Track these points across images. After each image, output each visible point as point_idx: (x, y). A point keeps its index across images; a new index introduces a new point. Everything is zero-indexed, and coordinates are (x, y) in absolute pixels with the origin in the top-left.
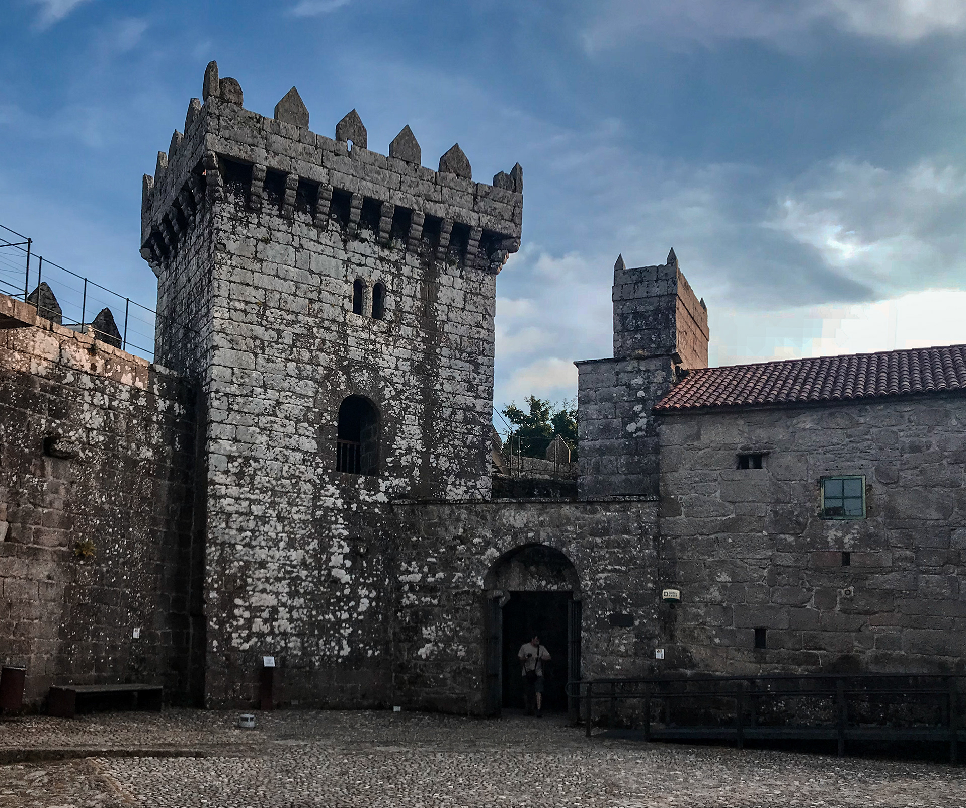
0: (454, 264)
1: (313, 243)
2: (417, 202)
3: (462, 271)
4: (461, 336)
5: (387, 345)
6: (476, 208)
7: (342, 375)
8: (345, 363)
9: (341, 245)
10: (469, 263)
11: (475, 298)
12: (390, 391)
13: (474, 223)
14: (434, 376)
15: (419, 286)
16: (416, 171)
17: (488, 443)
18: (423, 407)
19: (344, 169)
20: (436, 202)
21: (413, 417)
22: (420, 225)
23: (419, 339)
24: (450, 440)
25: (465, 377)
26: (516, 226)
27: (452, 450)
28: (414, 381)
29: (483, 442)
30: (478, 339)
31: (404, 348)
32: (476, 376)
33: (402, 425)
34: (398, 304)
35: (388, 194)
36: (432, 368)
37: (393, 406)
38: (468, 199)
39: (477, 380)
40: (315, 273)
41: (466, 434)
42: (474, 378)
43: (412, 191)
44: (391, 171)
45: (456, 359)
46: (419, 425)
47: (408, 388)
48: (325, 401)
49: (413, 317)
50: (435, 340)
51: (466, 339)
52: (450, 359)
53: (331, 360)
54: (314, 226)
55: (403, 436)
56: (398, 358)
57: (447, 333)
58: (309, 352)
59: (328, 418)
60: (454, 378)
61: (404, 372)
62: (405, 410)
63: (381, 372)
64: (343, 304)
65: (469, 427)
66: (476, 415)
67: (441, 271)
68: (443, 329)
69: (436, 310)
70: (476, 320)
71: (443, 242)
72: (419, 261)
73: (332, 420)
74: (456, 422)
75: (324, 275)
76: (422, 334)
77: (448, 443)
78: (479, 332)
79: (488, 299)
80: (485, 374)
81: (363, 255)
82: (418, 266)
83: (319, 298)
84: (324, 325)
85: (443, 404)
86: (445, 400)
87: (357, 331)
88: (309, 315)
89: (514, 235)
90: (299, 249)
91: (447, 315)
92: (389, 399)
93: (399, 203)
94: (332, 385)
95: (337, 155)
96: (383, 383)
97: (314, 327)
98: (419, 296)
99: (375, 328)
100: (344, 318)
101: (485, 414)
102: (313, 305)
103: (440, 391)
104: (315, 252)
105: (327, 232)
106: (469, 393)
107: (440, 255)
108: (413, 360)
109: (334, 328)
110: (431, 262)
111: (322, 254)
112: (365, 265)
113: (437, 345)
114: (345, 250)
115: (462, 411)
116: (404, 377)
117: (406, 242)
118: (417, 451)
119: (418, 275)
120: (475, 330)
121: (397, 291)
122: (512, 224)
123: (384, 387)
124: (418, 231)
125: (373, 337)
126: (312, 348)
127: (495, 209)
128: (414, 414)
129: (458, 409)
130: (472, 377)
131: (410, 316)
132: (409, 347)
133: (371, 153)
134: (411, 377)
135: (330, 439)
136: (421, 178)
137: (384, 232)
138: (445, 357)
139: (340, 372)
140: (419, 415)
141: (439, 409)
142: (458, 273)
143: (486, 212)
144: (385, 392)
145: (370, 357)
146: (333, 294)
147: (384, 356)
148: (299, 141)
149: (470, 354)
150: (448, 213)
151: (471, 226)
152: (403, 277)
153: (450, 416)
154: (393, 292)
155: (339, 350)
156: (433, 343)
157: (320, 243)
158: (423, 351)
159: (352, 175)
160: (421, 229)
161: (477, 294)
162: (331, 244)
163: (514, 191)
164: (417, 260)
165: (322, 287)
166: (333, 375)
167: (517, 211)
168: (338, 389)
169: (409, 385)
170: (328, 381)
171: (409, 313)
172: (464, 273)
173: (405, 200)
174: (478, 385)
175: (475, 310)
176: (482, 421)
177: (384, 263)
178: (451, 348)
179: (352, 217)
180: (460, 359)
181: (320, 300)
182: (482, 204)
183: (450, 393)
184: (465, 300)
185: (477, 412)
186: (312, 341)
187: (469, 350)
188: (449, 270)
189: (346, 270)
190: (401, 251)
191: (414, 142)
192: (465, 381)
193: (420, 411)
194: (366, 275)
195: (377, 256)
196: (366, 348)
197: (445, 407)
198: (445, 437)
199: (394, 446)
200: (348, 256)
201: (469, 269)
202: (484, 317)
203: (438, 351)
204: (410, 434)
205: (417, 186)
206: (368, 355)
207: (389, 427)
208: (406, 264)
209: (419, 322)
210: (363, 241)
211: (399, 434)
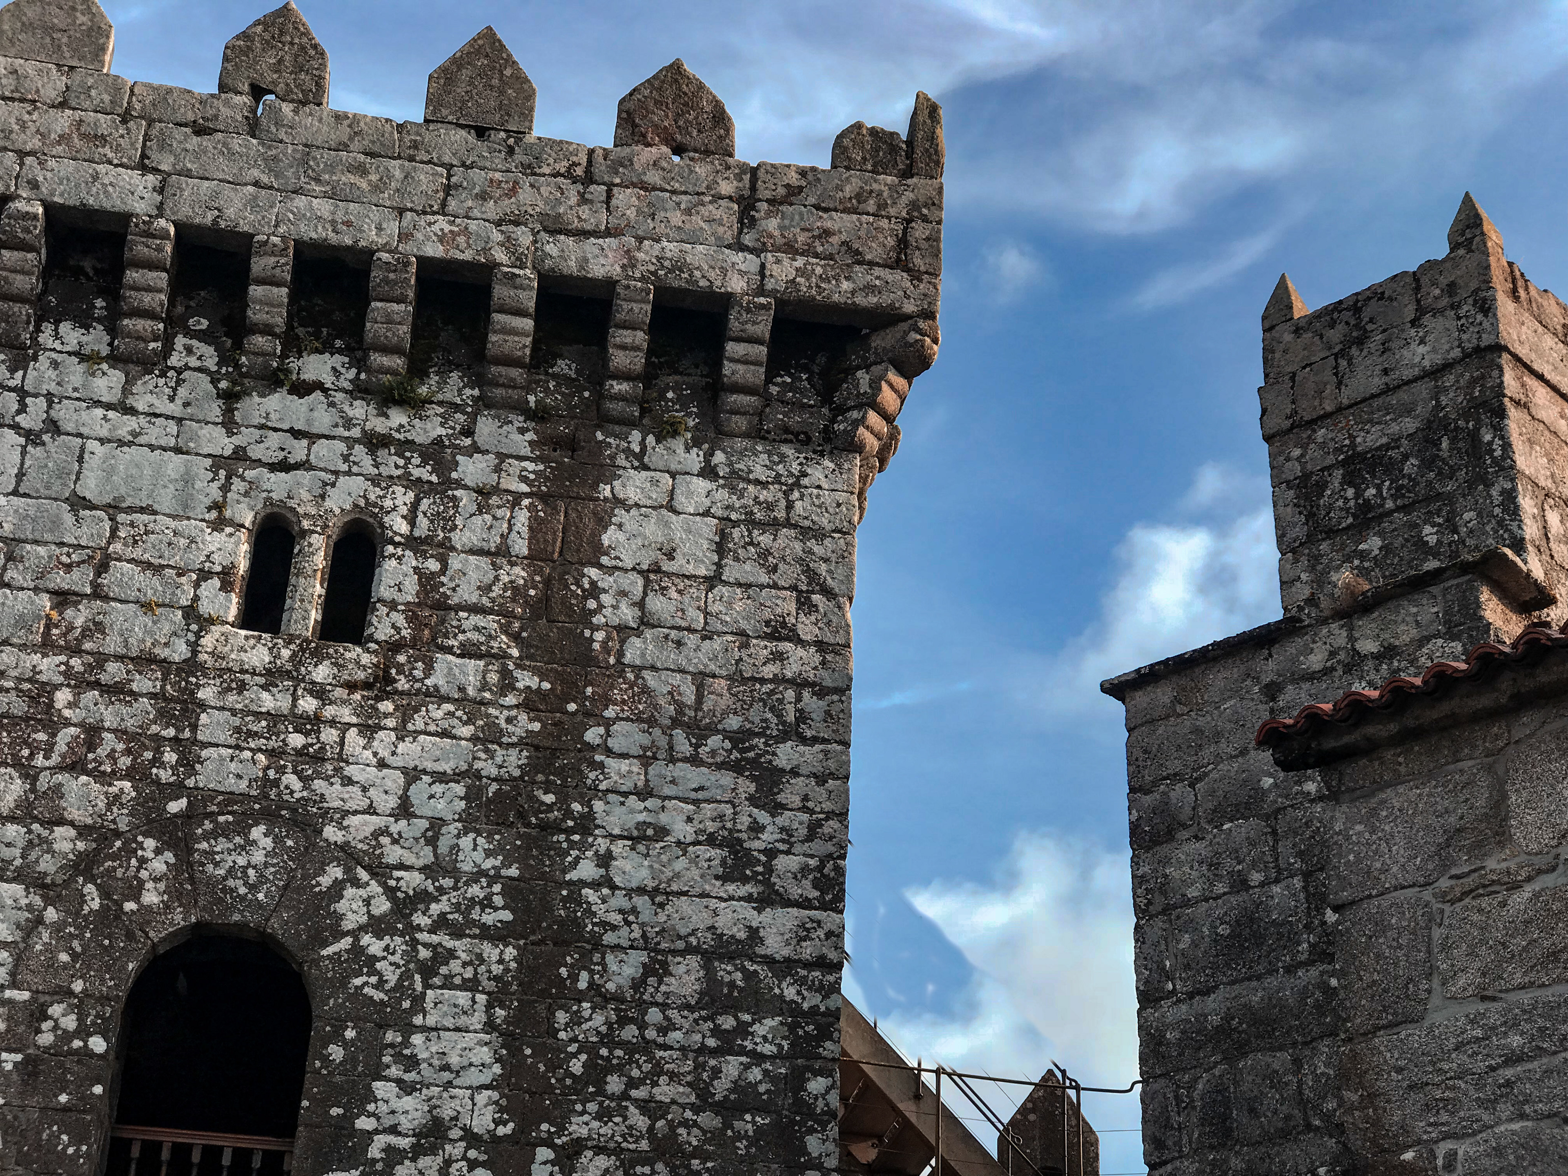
0: (675, 434)
1: (99, 412)
2: (509, 243)
3: (710, 454)
4: (701, 678)
5: (369, 730)
6: (748, 239)
7: (158, 852)
8: (175, 806)
9: (215, 411)
10: (740, 423)
11: (765, 539)
12: (367, 902)
13: (737, 285)
14: (569, 831)
15: (522, 517)
16: (511, 151)
17: (816, 1085)
18: (510, 952)
19: (224, 168)
20: (583, 234)
21: (463, 998)
22: (520, 312)
23: (510, 700)
24: (633, 1083)
25: (711, 826)
26: (916, 276)
27: (641, 1122)
28: (479, 856)
29: (797, 1081)
30: (777, 680)
31: (445, 734)
32: (763, 817)
33: (409, 1029)
34: (427, 581)
35: (392, 227)
36: (564, 799)
37: (375, 959)
38: (717, 214)
39: (769, 836)
40: (93, 507)
41: (714, 1052)
42: (756, 828)
43: (491, 209)
44: (411, 159)
45: (672, 760)
46: (490, 1026)
47: (447, 882)
48: (64, 957)
49: (490, 622)
50: (578, 697)
51: (721, 685)
52: (646, 760)
53: (114, 800)
54: (115, 359)
55: (408, 1077)
56: (412, 775)
57: (638, 669)
58: (25, 776)
59: (70, 1023)
60: (662, 832)
61: (437, 824)
62: (428, 971)
63: (331, 833)
64: (196, 598)
65: (727, 1022)
66: (763, 971)
67: (621, 460)
68: (621, 654)
69: (595, 591)
70: (767, 614)
71: (619, 359)
72: (530, 436)
73: (83, 1032)
74: (664, 1007)
75: (130, 510)
76: (526, 680)
77: (625, 1096)
78: (779, 657)
79: (819, 534)
80: (804, 809)
81: (296, 434)
82: (526, 451)
83: (95, 585)
84: (104, 678)
85: (609, 938)
86: (616, 918)
87: (242, 687)
88: (47, 646)
89: (909, 307)
90: (38, 435)
91: (641, 605)
92: (355, 934)
93: (433, 250)
94: (105, 894)
95: (200, 131)
96: (335, 872)
97: (57, 687)
98: (520, 547)
99: (322, 673)
100: (194, 647)
101: (808, 965)
102: (69, 613)
103: (595, 885)
104: (102, 441)
105: (163, 374)
106: (731, 888)
107: (615, 408)
108: (478, 775)
109: (142, 684)
110: (581, 435)
111: (130, 444)
112: (305, 465)
113: (592, 716)
114: (229, 425)
115: (693, 961)
116: (432, 842)
117: (478, 380)
118: (471, 1138)
119: (524, 479)
120: (761, 649)
121: (427, 541)
122: (899, 277)
123: (336, 890)
124: (514, 332)
125: (308, 704)
126: (39, 761)
127: (827, 233)
128: (471, 985)
129: (674, 952)
130: (744, 821)
131: (477, 620)
132: (466, 731)
133: (339, 117)
134: (466, 842)
135: (66, 1109)
136: (529, 169)
137: (386, 350)
138: (624, 756)
139: (150, 843)
140: (491, 986)
141: (585, 956)
142: (694, 459)
143: (790, 249)
144: (341, 906)
145: (291, 779)
146: (158, 569)
147: (350, 770)
148: (63, 105)
149: (738, 738)
150: (632, 263)
151: (729, 296)
152: (458, 493)
153: (638, 984)
154: (413, 543)
155: (157, 761)
156: (572, 707)
157: (132, 411)
158: (527, 742)
159: (256, 184)
160: (528, 324)
161: (774, 525)
162: (174, 409)
163: (907, 173)
164: (522, 431)
165: (117, 547)
166: (114, 857)
167: (919, 231)
168: (130, 906)
169: (454, 872)
170: (91, 879)
171: (475, 609)
172: (719, 457)
173: (461, 240)
174: (771, 853)
175: (764, 579)
176: (790, 993)
177: (382, 453)
178: (652, 722)
179: (256, 314)
180: (694, 760)
181: (98, 593)
182: (772, 225)
183: (641, 890)
184: (720, 548)
185: (769, 961)
186: (42, 736)
187: (733, 723)
188: (657, 454)
189: (225, 488)
190: (457, 408)
191: (508, 72)
192: (711, 840)
193: (497, 969)
194: (305, 495)
195: (356, 432)
196: (273, 744)
197: (617, 947)
198: (610, 1069)
199: (364, 1123)
200: (237, 440)
201: (739, 444)
202: (805, 604)
203: (593, 735)
204: (446, 1068)
205: (513, 192)
206: (281, 770)
207: (345, 1044)
208: (475, 449)
209: (516, 637)
210: (302, 389)
211: (394, 1071)
